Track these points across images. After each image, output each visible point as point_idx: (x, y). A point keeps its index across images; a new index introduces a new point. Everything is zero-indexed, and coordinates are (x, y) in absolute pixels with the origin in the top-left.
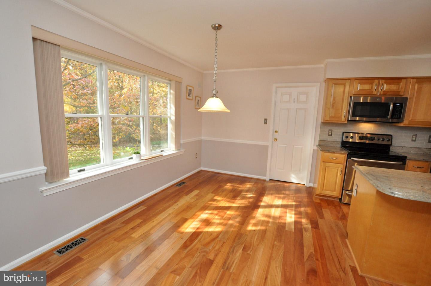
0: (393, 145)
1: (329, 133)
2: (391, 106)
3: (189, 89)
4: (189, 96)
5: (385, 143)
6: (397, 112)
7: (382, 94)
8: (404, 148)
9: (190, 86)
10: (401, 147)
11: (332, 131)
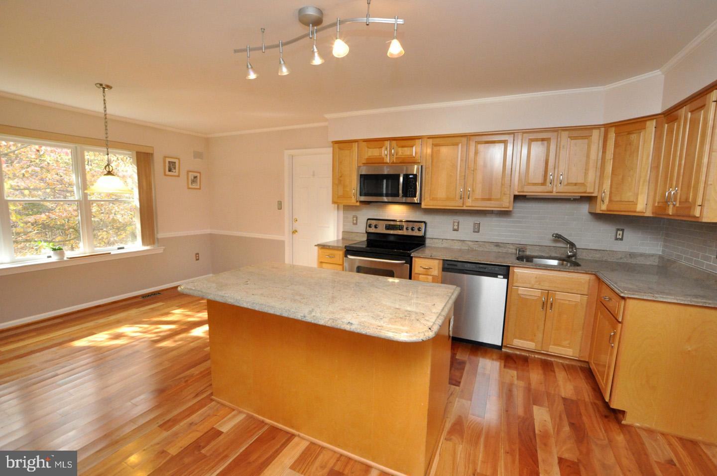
0: (428, 236)
1: (353, 220)
2: (401, 179)
3: (169, 162)
4: (170, 171)
5: (416, 233)
6: (411, 188)
7: (395, 161)
8: (444, 240)
9: (169, 157)
10: (441, 240)
11: (357, 217)
